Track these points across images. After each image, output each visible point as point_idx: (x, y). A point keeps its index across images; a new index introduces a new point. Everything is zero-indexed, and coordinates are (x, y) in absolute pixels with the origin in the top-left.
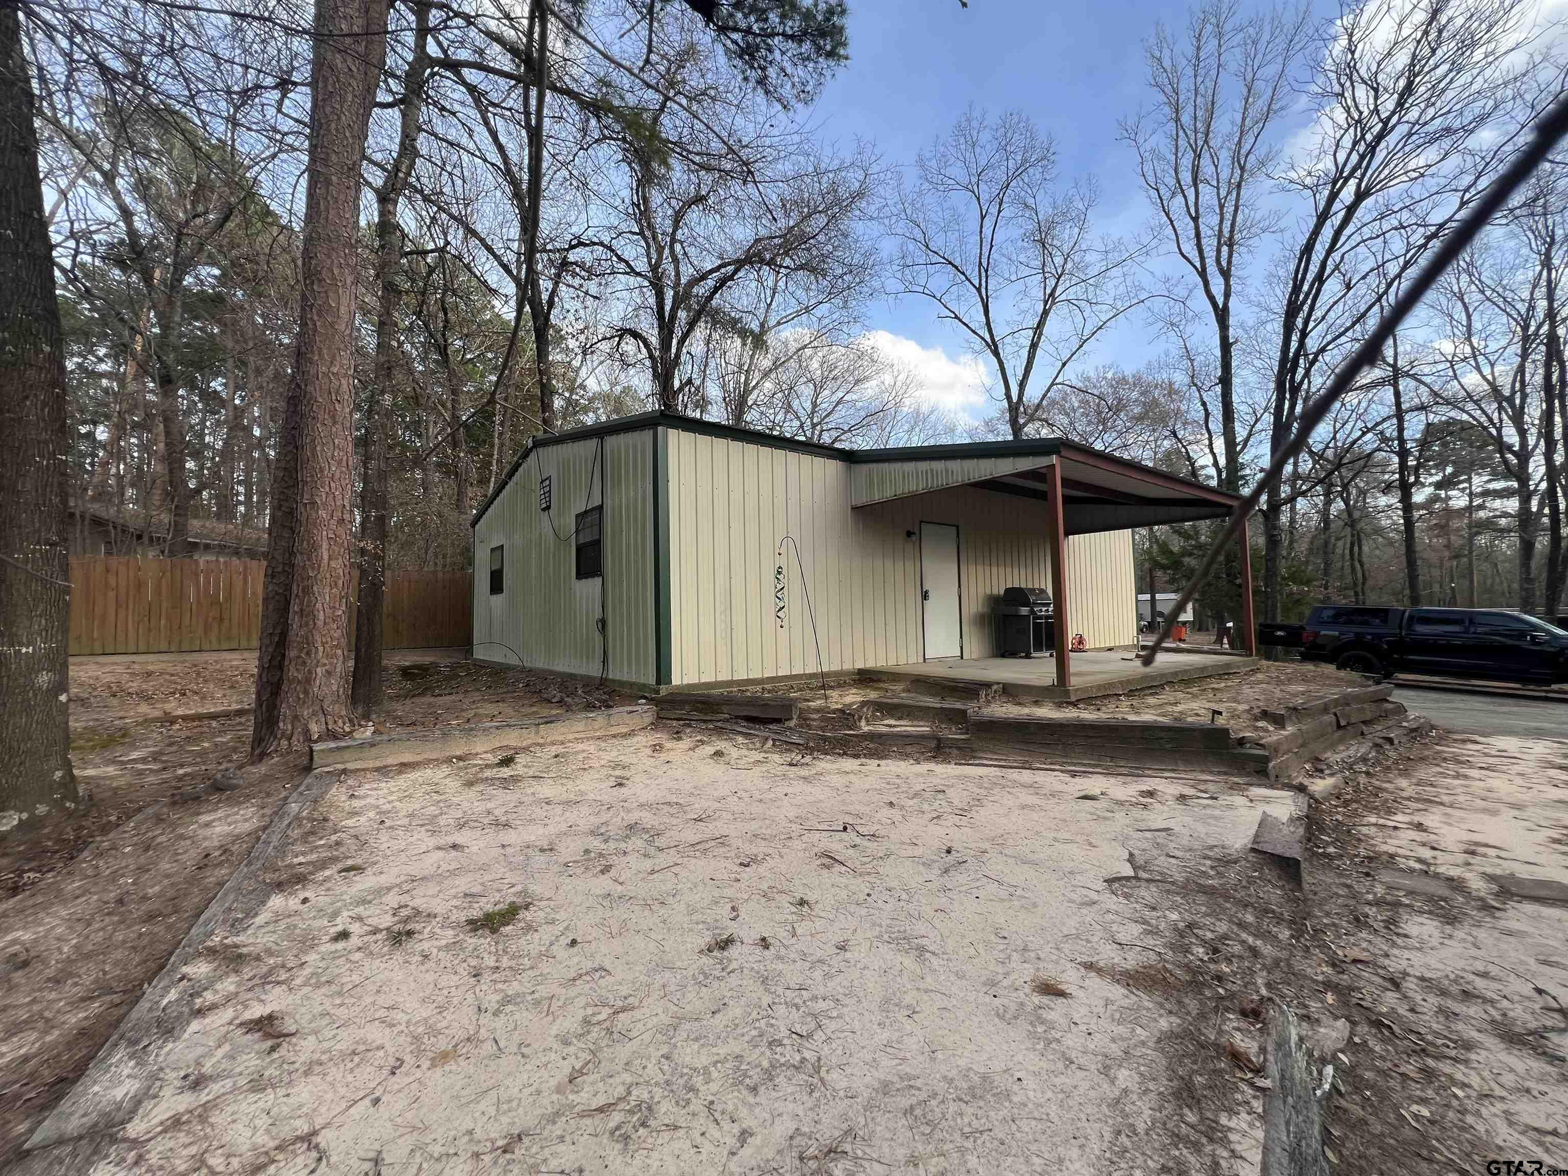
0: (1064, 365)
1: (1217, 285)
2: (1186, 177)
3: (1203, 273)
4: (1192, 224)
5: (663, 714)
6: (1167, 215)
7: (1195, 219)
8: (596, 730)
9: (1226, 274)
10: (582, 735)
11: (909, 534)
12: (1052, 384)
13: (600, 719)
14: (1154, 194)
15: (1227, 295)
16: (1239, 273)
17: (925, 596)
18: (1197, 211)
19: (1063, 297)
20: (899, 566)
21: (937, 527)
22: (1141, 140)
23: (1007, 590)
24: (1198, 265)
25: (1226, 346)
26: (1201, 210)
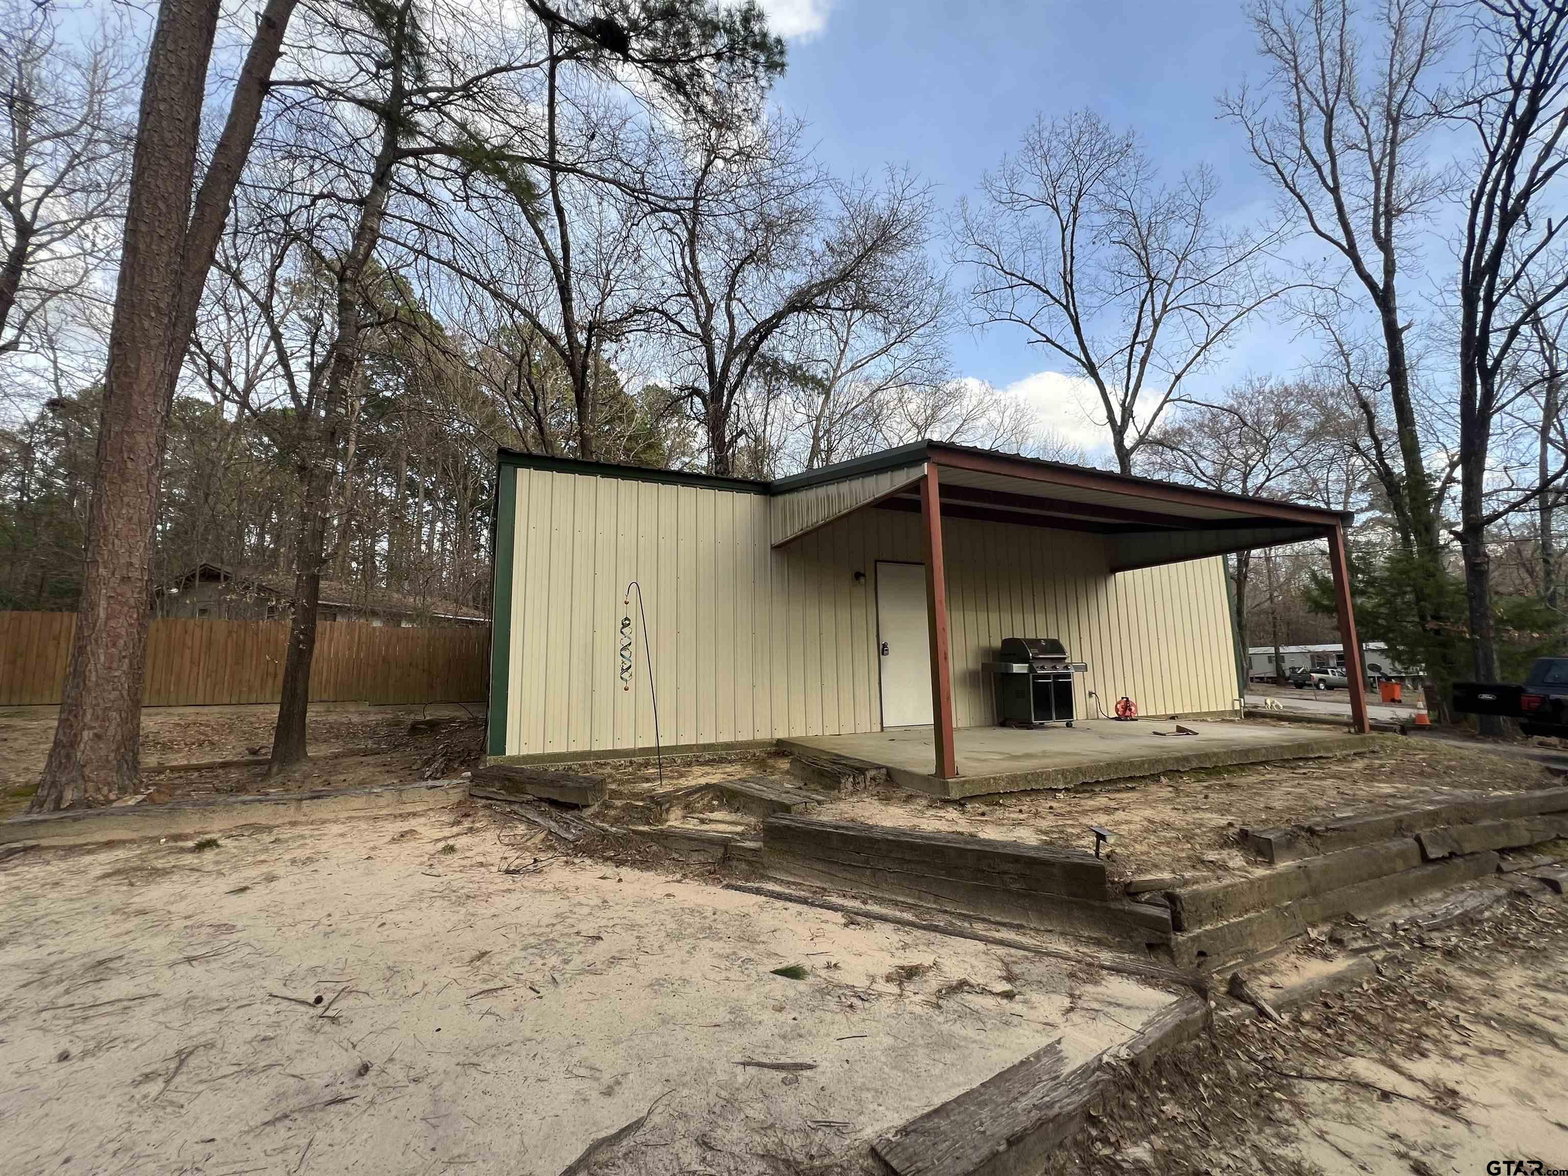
0: (1178, 377)
1: (1374, 261)
2: (1317, 145)
3: (1351, 251)
4: (1330, 196)
5: (475, 791)
6: (1293, 191)
7: (1335, 191)
8: (381, 808)
9: (1385, 245)
10: (362, 814)
11: (858, 576)
12: (1165, 401)
13: (387, 795)
14: (1272, 169)
15: (1389, 271)
16: (1404, 244)
17: (883, 650)
18: (1335, 179)
19: (1174, 305)
20: (844, 616)
21: (897, 567)
22: (1247, 112)
23: (1005, 642)
24: (1345, 244)
25: (1393, 334)
26: (1341, 180)
